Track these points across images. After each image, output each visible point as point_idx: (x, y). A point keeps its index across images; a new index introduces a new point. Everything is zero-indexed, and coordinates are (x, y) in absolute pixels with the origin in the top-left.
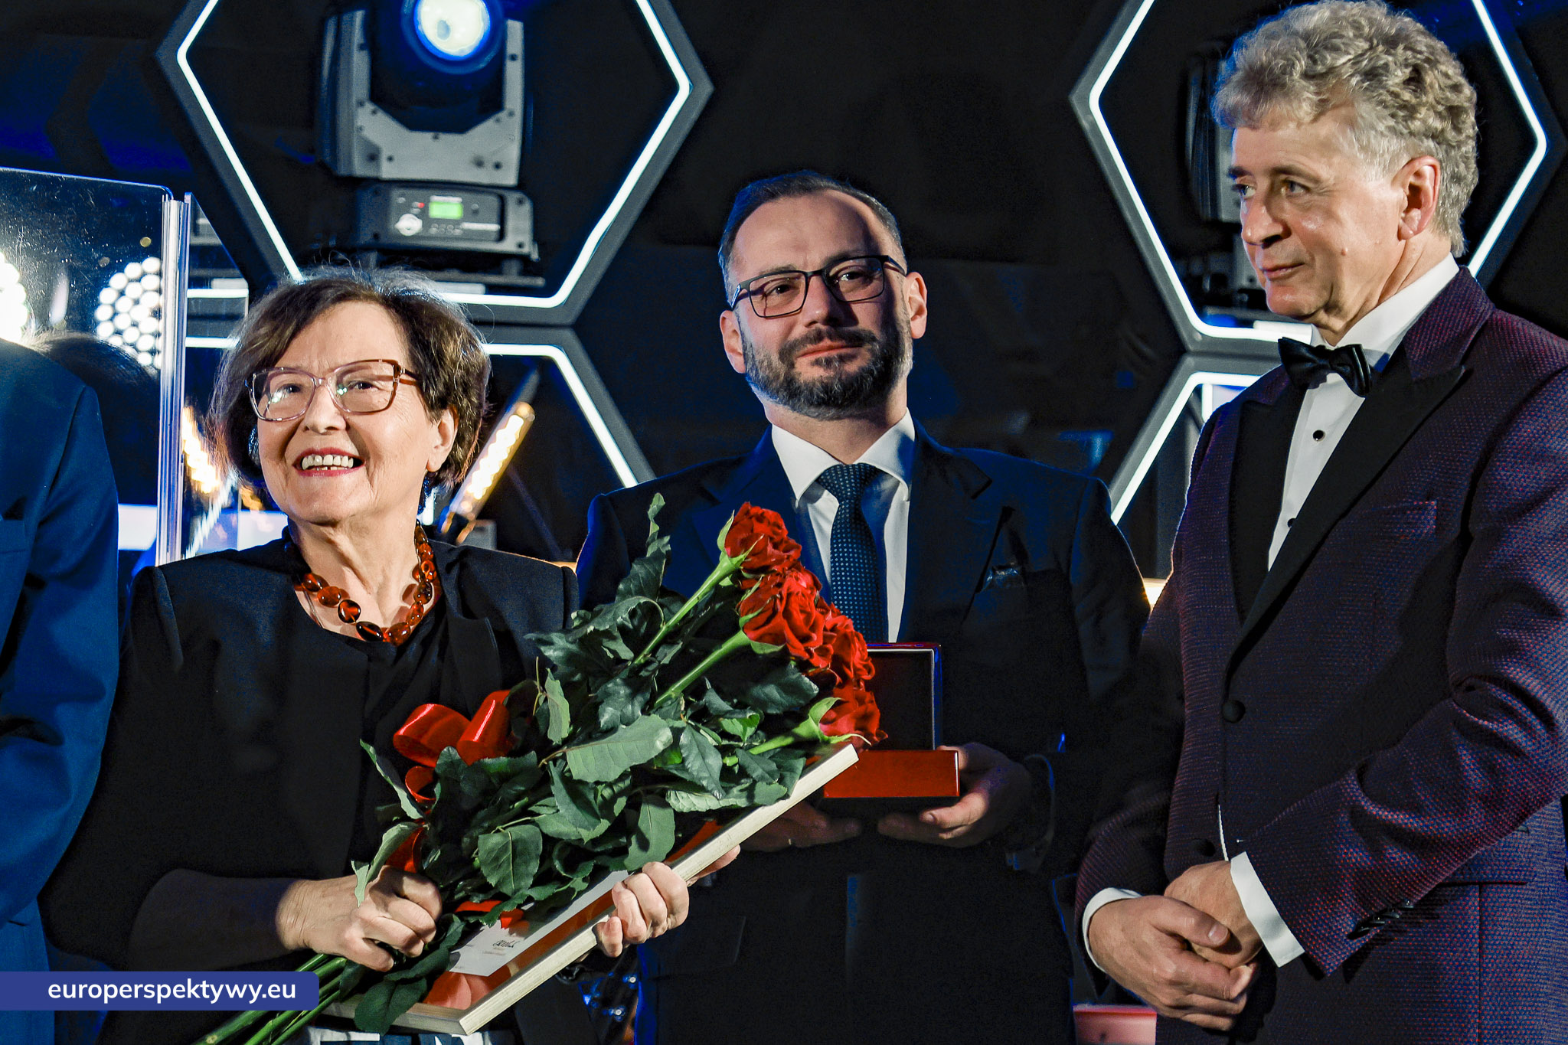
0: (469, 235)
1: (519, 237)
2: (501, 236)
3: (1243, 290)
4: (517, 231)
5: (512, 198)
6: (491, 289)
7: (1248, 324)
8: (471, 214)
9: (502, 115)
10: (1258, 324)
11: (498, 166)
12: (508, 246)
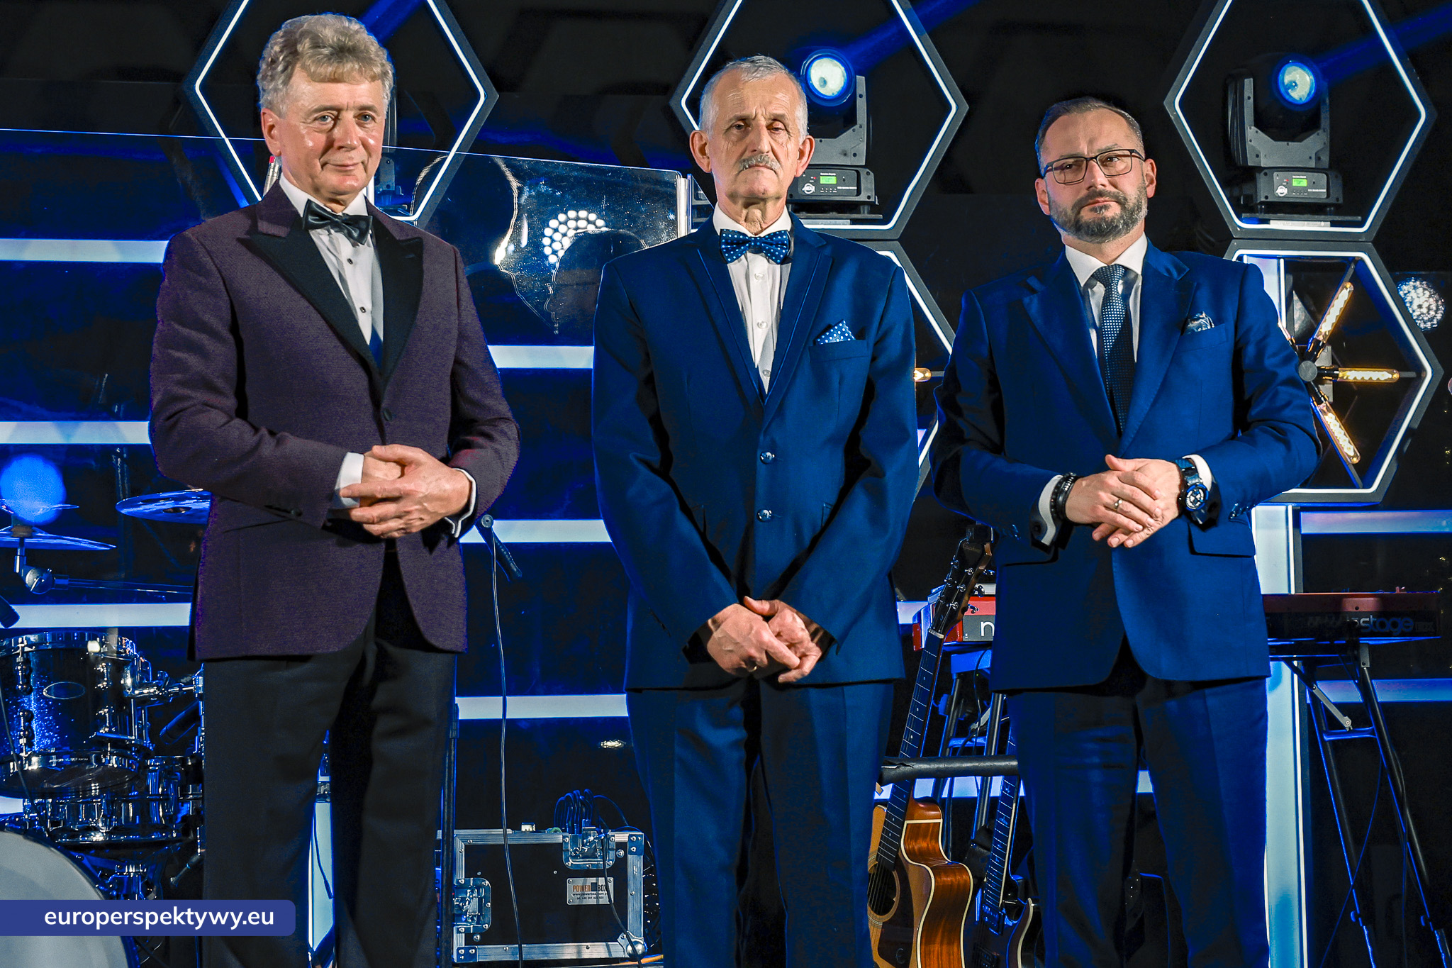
0: (840, 193)
1: (868, 192)
2: (859, 192)
3: (1262, 203)
4: (867, 190)
5: (863, 172)
6: (854, 222)
7: (1266, 221)
8: (841, 181)
9: (857, 127)
10: (1271, 222)
11: (855, 155)
12: (863, 198)
